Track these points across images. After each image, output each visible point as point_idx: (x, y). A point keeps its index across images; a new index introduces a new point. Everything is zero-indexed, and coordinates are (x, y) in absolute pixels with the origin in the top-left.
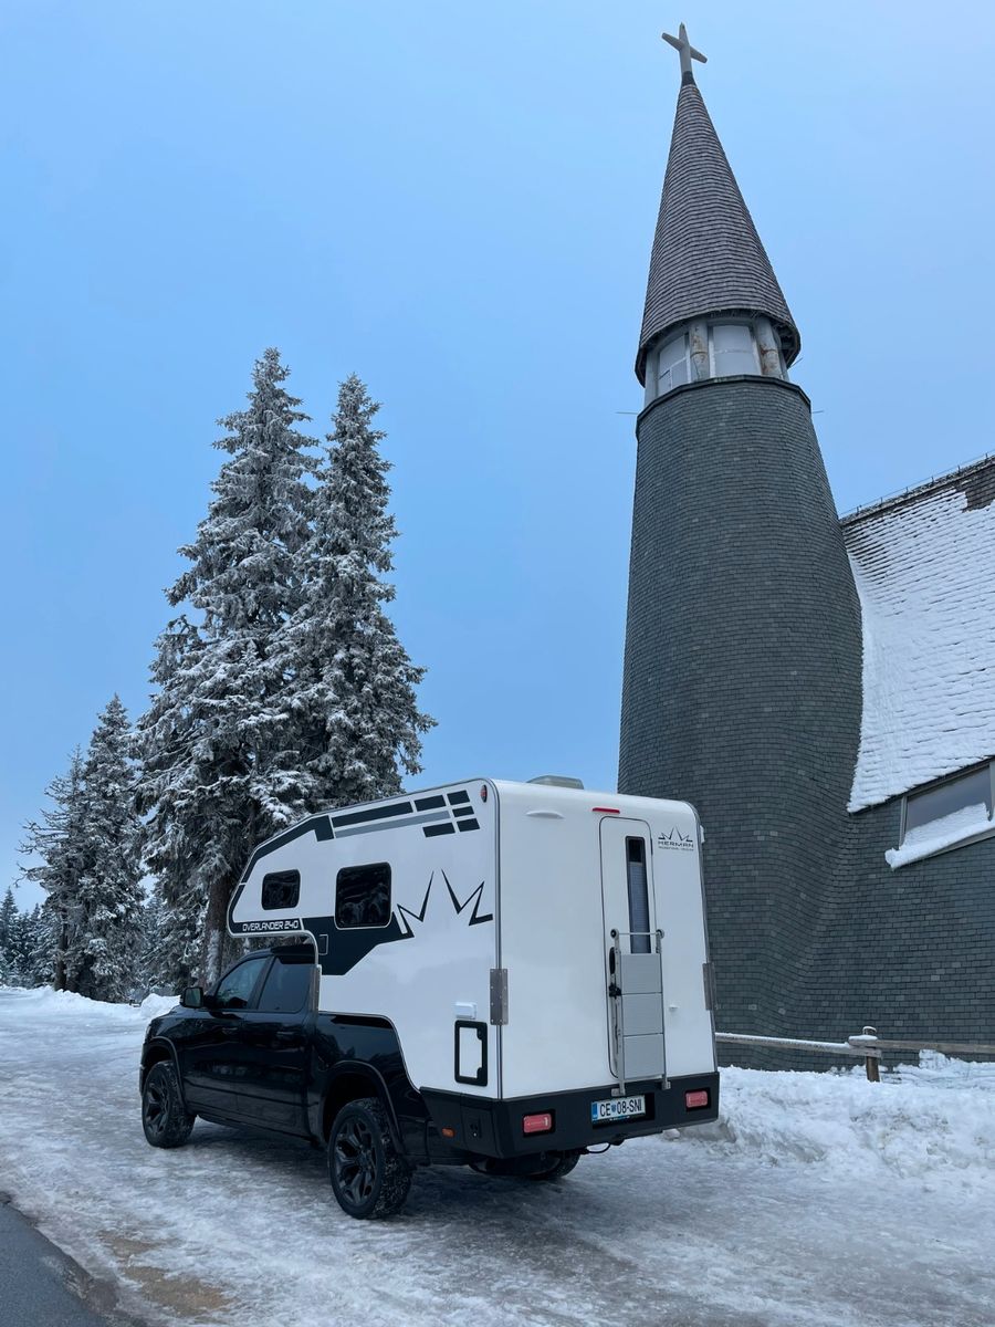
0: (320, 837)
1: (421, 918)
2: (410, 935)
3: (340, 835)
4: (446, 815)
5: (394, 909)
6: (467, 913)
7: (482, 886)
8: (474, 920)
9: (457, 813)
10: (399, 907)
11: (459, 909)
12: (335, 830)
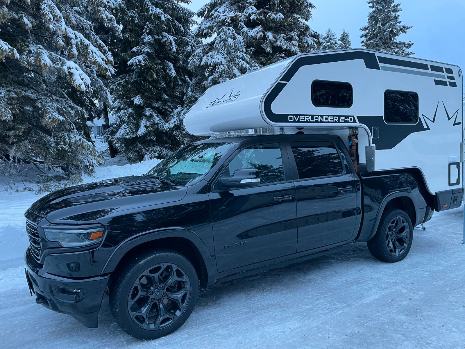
0: (368, 66)
1: (433, 121)
2: (428, 129)
3: (385, 69)
4: (443, 77)
5: (420, 116)
6: (452, 120)
7: (458, 111)
8: (455, 124)
9: (449, 78)
10: (423, 115)
11: (449, 119)
12: (380, 65)
